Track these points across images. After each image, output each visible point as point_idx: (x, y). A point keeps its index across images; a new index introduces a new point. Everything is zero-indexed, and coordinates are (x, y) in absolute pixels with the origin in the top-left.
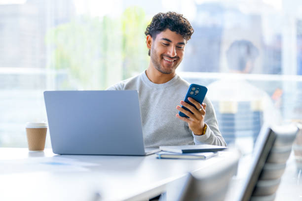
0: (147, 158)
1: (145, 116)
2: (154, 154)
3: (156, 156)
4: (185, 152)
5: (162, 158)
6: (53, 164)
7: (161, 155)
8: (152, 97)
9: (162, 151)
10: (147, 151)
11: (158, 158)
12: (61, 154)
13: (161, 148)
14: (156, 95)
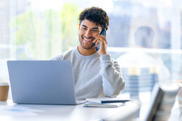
0: (77, 106)
1: (76, 78)
2: (82, 103)
3: (83, 105)
4: (103, 102)
5: (87, 107)
6: (13, 110)
7: (87, 104)
8: (81, 64)
9: (87, 102)
10: (77, 102)
11: (85, 107)
12: (19, 104)
13: (87, 100)
14: (84, 63)
